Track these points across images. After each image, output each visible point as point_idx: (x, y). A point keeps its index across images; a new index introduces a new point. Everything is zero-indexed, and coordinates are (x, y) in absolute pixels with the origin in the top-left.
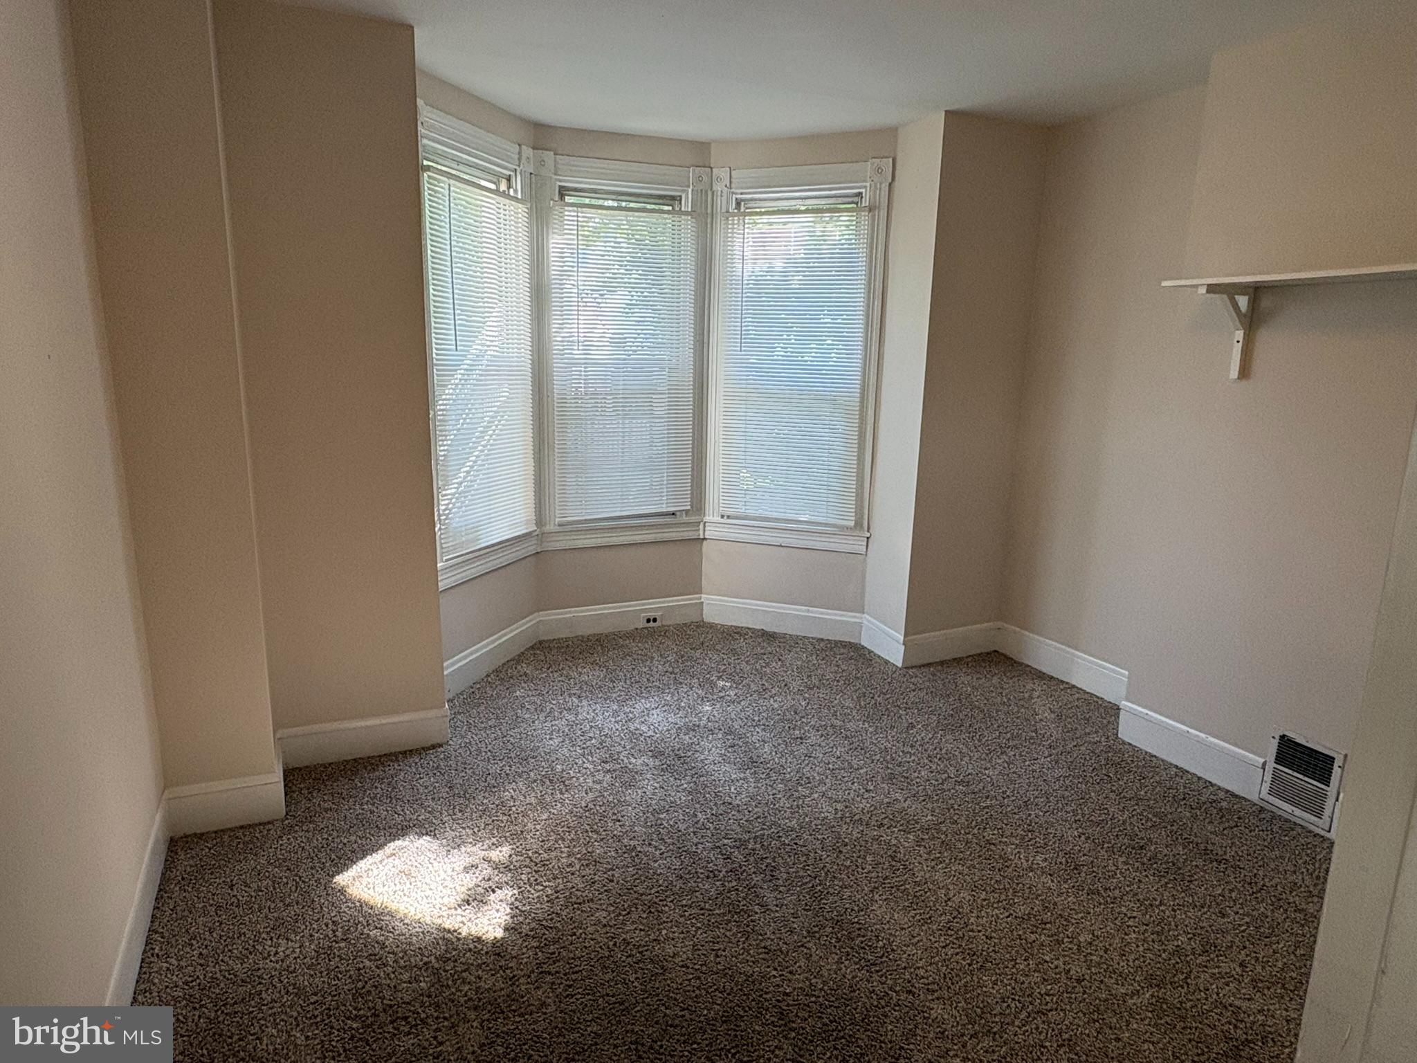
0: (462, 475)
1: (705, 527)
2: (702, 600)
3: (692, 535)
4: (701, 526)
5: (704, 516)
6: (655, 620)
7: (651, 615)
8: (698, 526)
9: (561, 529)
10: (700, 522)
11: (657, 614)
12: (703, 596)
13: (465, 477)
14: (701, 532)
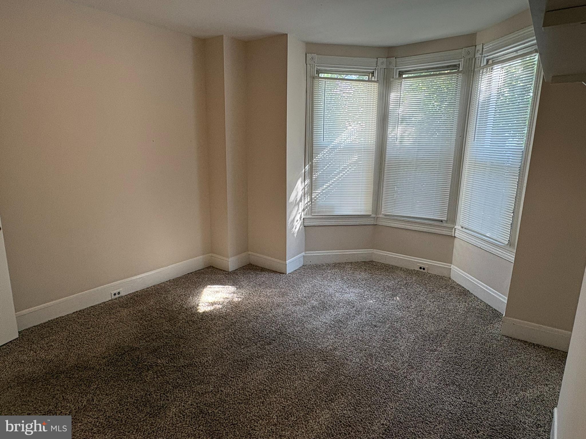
0: (325, 186)
1: (455, 231)
2: (451, 267)
3: (448, 233)
4: (453, 230)
5: (456, 225)
6: (424, 269)
7: (423, 266)
8: (452, 229)
9: (384, 217)
10: (453, 228)
11: (426, 267)
12: (452, 265)
13: (326, 188)
14: (453, 233)
